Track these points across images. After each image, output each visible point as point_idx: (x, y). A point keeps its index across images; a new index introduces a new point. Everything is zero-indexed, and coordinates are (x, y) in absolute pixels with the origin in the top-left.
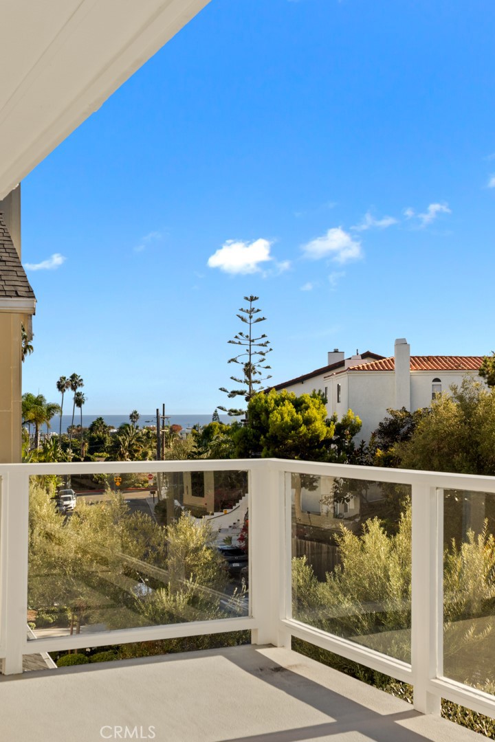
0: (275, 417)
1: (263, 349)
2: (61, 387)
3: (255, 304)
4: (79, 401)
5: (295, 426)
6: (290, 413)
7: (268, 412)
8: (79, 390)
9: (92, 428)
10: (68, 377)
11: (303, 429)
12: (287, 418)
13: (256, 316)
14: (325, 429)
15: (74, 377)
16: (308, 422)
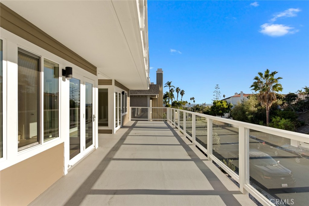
0: (217, 104)
1: (219, 93)
2: (191, 99)
3: (218, 86)
4: (194, 102)
5: (220, 106)
6: (220, 104)
7: (216, 104)
8: (194, 100)
9: (196, 106)
10: (192, 98)
11: (222, 106)
12: (219, 105)
13: (218, 88)
14: (226, 106)
15: (193, 98)
16: (223, 105)
